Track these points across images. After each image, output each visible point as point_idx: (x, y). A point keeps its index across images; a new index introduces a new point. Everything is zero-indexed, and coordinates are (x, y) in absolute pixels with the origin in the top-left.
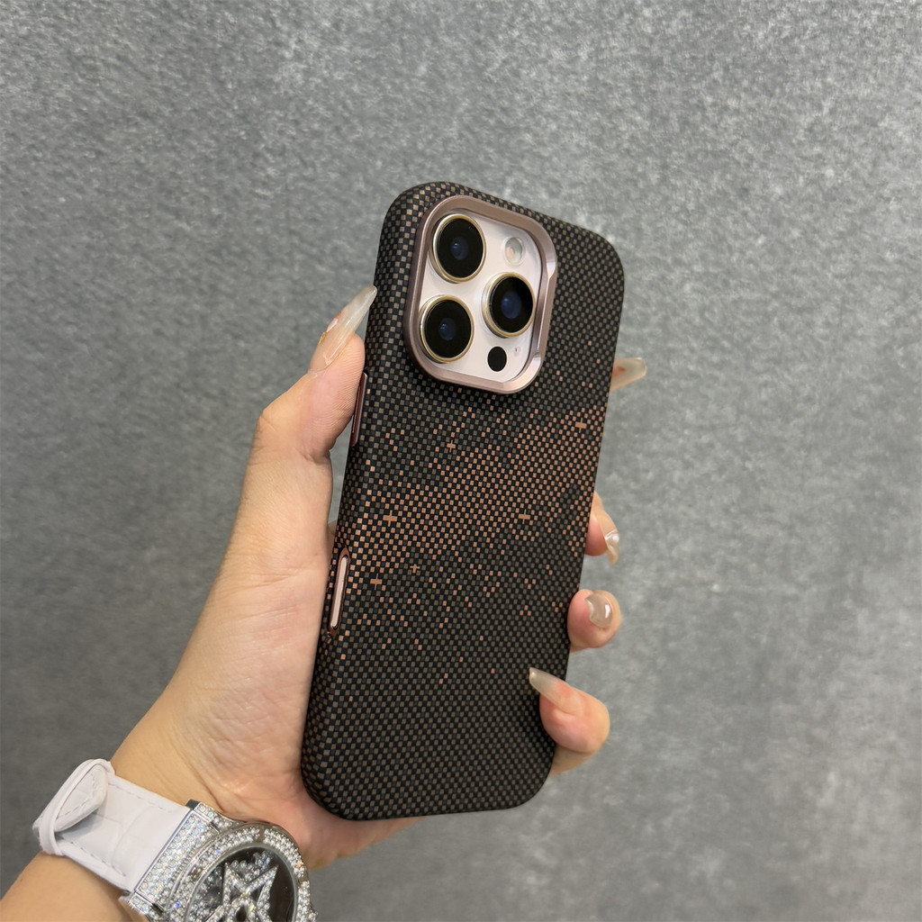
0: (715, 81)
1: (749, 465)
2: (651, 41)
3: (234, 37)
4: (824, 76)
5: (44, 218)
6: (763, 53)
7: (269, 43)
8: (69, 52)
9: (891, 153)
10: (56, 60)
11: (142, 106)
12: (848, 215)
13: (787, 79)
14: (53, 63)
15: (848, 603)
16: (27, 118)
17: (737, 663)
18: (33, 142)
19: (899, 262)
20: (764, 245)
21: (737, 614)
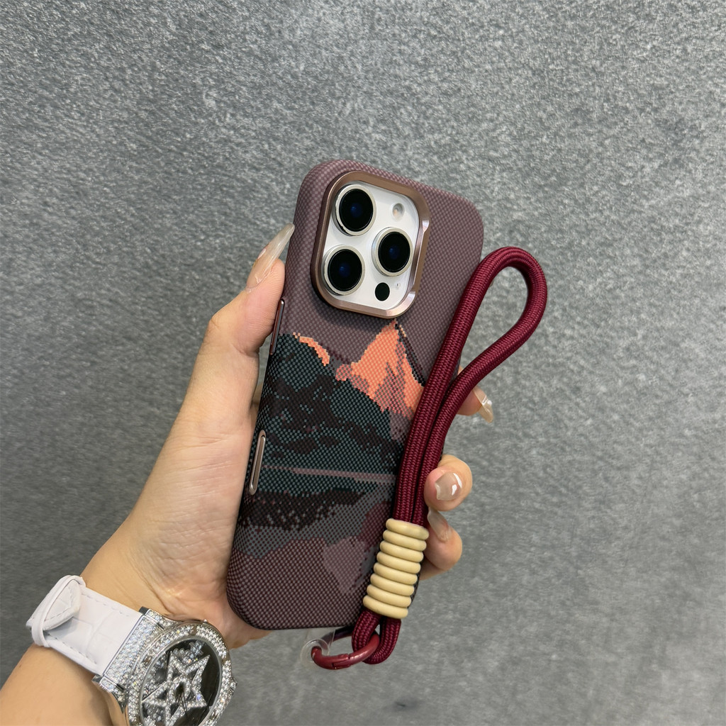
0: (555, 318)
1: (580, 572)
2: (508, 292)
3: (198, 288)
4: (639, 313)
5: (49, 405)
6: (592, 299)
7: (224, 292)
8: (73, 296)
9: (690, 364)
10: (63, 301)
11: (127, 332)
12: (655, 404)
13: (610, 316)
14: (60, 303)
15: (655, 667)
16: (39, 338)
17: (569, 709)
18: (42, 354)
19: (696, 436)
20: (592, 425)
21: (570, 675)
